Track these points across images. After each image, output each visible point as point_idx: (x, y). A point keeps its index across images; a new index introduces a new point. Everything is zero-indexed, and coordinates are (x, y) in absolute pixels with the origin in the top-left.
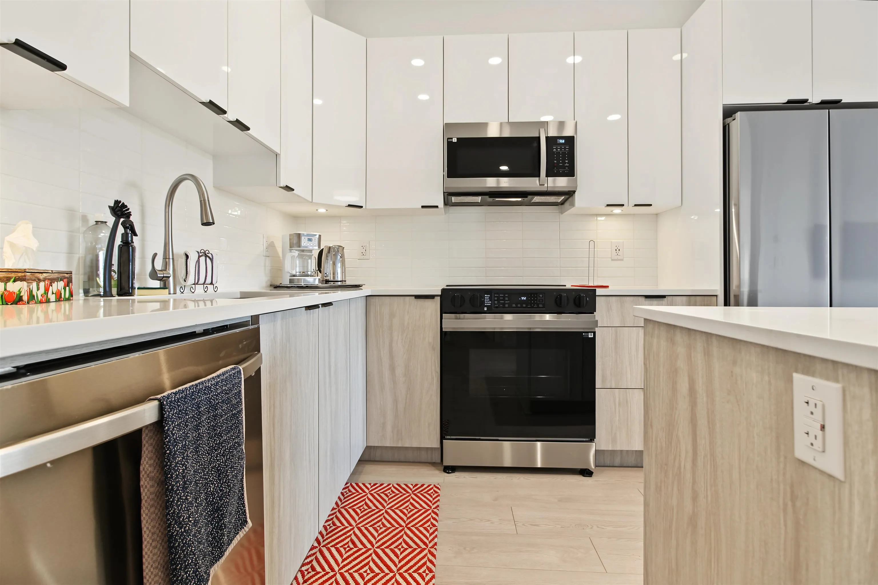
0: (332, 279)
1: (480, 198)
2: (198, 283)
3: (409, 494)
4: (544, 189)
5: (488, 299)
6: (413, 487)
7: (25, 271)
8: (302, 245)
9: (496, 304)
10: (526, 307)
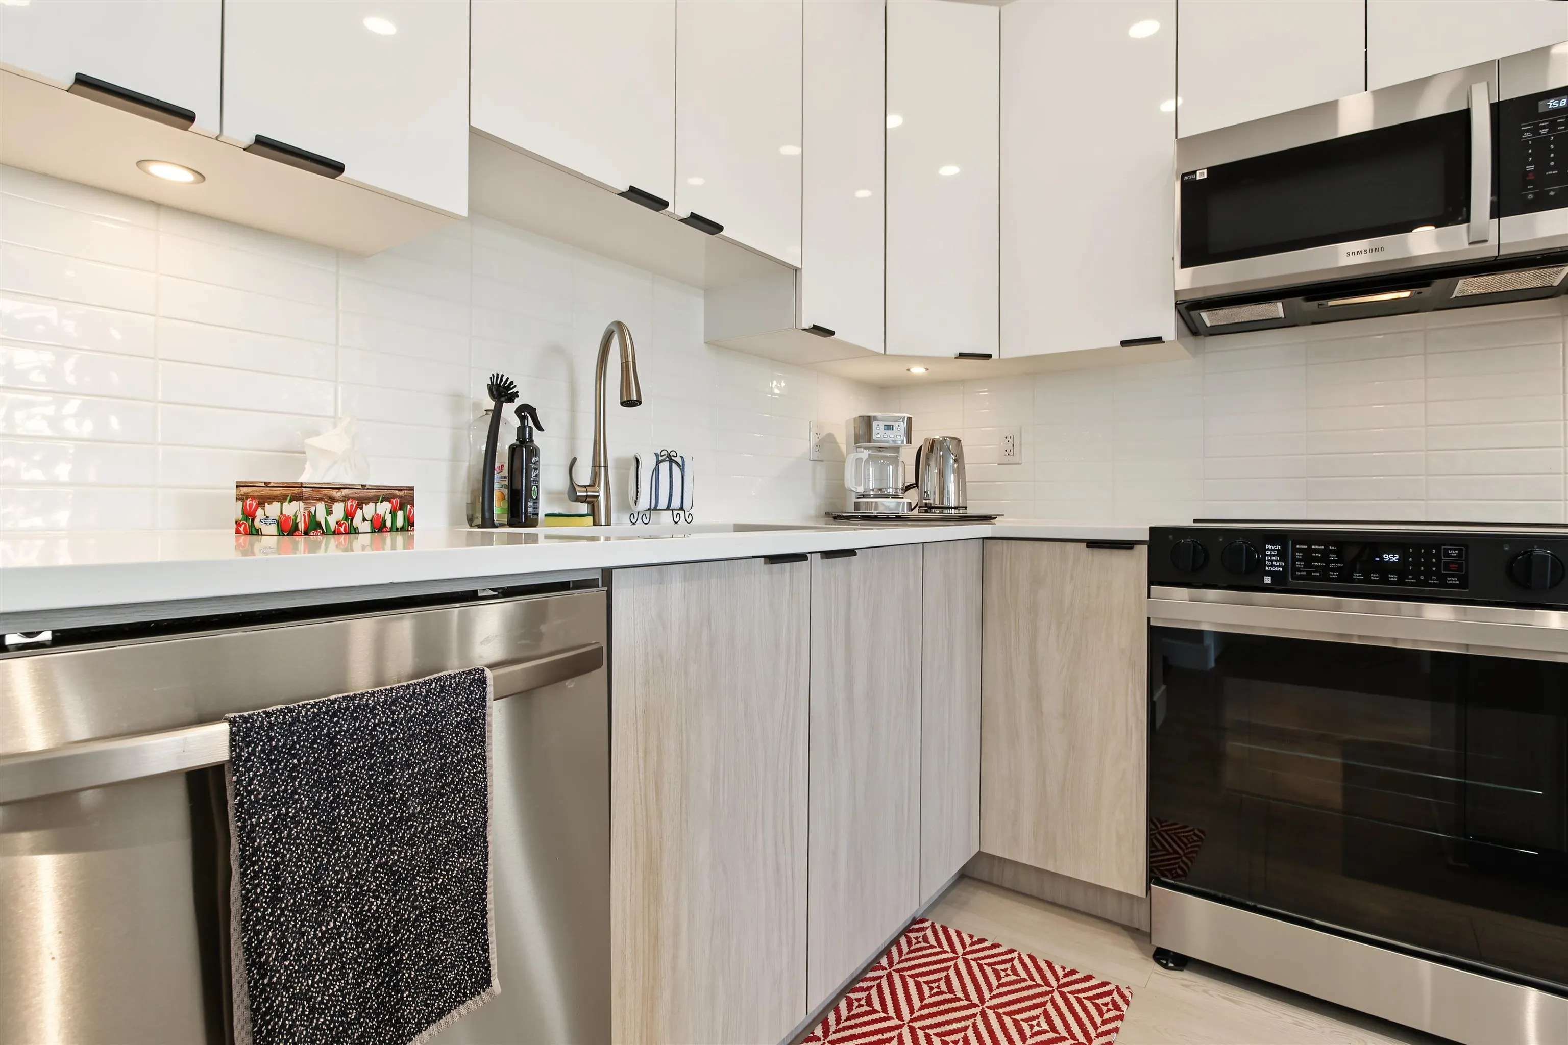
0: (937, 503)
1: (1279, 305)
2: (658, 508)
3: (1048, 989)
4: (1488, 251)
5: (1274, 555)
6: (1065, 976)
7: (301, 486)
8: (874, 438)
9: (1299, 570)
10: (1400, 582)
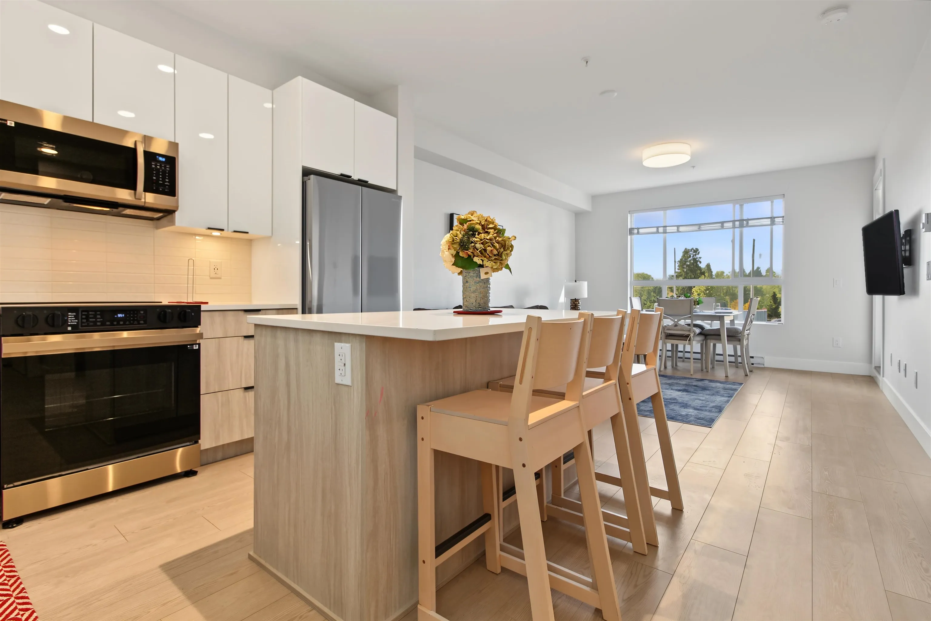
1: (49, 200)
4: (140, 203)
5: (72, 318)
9: (84, 323)
10: (124, 324)
